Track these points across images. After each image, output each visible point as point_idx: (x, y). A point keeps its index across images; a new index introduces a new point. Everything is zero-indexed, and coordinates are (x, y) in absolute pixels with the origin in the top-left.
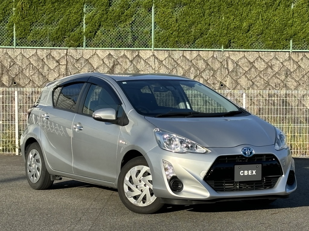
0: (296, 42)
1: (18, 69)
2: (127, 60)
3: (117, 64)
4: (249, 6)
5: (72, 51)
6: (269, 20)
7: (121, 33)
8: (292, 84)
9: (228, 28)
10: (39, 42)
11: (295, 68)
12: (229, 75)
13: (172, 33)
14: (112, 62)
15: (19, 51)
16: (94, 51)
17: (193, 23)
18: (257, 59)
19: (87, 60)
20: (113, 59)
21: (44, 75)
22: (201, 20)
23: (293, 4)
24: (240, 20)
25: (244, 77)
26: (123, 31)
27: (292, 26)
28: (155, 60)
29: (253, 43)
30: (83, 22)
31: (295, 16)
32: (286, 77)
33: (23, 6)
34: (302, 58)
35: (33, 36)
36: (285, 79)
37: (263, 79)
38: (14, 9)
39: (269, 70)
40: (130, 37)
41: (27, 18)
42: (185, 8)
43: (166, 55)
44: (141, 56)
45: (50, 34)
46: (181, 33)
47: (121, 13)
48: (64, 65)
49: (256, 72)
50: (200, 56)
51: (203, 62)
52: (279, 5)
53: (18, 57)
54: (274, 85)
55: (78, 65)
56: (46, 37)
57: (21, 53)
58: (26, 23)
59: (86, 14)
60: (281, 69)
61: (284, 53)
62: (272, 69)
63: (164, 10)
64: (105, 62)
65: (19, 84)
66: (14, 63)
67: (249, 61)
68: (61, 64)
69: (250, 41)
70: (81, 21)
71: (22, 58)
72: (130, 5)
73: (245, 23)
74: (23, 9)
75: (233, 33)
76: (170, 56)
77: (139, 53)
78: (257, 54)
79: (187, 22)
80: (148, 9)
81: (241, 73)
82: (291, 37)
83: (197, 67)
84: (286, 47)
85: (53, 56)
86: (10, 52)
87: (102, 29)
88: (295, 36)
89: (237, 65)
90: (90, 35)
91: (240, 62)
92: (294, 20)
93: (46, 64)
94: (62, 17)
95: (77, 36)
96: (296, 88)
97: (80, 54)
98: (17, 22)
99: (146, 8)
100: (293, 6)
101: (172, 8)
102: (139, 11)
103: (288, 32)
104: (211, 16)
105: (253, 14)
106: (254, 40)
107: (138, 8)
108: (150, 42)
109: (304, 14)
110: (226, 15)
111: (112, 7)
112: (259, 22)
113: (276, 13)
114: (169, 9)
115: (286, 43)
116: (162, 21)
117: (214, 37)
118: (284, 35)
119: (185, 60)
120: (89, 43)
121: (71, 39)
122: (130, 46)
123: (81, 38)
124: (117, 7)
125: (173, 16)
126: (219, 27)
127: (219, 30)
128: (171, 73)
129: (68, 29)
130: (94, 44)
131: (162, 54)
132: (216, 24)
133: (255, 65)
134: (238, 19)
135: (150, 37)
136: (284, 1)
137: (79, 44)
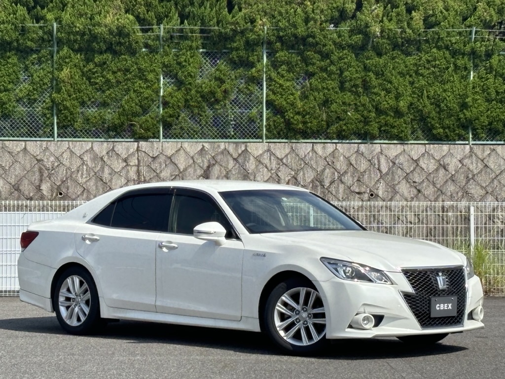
1: (65, 172)
2: (230, 158)
3: (214, 165)
6: (438, 97)
7: (216, 117)
10: (92, 132)
11: (480, 169)
12: (383, 179)
13: (293, 117)
14: (206, 160)
15: (65, 146)
16: (180, 144)
17: (325, 102)
18: (423, 155)
19: (170, 158)
20: (208, 157)
21: (104, 181)
23: (472, 73)
25: (404, 182)
26: (219, 114)
28: (270, 157)
30: (159, 100)
32: (467, 183)
33: (70, 77)
34: (490, 153)
35: (82, 123)
36: (465, 185)
41: (74, 96)
43: (287, 151)
44: (250, 151)
46: (307, 117)
48: (134, 166)
49: (422, 174)
50: (339, 152)
51: (342, 160)
52: (451, 75)
53: (64, 154)
54: (450, 194)
55: (156, 165)
58: (73, 103)
60: (458, 171)
61: (462, 146)
64: (195, 160)
65: (66, 195)
66: (59, 163)
67: (412, 159)
68: (129, 164)
70: (156, 99)
71: (71, 155)
72: (230, 74)
74: (70, 82)
76: (293, 151)
77: (246, 146)
78: (423, 148)
80: (257, 81)
81: (399, 176)
83: (335, 167)
84: (463, 137)
85: (117, 152)
89: (394, 163)
90: (169, 121)
91: (398, 160)
93: (107, 165)
94: (128, 94)
95: (150, 122)
97: (157, 148)
99: (254, 80)
100: (472, 76)
101: (293, 79)
102: (243, 85)
103: (465, 115)
104: (350, 91)
105: (413, 88)
106: (415, 128)
107: (242, 79)
108: (260, 130)
109: (489, 89)
110: (373, 90)
111: (202, 78)
112: (423, 100)
113: (447, 87)
114: (287, 80)
115: (463, 132)
116: (277, 99)
117: (356, 123)
118: (460, 119)
119: (316, 157)
120: (168, 132)
121: (141, 127)
122: (229, 136)
123: (156, 125)
124: (210, 78)
125: (294, 92)
126: (362, 108)
127: (363, 112)
128: (295, 176)
129: (137, 112)
130: (175, 134)
131: (281, 148)
132: (358, 104)
133: (420, 165)
134: (392, 95)
135: (259, 123)
136: (459, 69)
137: (153, 134)
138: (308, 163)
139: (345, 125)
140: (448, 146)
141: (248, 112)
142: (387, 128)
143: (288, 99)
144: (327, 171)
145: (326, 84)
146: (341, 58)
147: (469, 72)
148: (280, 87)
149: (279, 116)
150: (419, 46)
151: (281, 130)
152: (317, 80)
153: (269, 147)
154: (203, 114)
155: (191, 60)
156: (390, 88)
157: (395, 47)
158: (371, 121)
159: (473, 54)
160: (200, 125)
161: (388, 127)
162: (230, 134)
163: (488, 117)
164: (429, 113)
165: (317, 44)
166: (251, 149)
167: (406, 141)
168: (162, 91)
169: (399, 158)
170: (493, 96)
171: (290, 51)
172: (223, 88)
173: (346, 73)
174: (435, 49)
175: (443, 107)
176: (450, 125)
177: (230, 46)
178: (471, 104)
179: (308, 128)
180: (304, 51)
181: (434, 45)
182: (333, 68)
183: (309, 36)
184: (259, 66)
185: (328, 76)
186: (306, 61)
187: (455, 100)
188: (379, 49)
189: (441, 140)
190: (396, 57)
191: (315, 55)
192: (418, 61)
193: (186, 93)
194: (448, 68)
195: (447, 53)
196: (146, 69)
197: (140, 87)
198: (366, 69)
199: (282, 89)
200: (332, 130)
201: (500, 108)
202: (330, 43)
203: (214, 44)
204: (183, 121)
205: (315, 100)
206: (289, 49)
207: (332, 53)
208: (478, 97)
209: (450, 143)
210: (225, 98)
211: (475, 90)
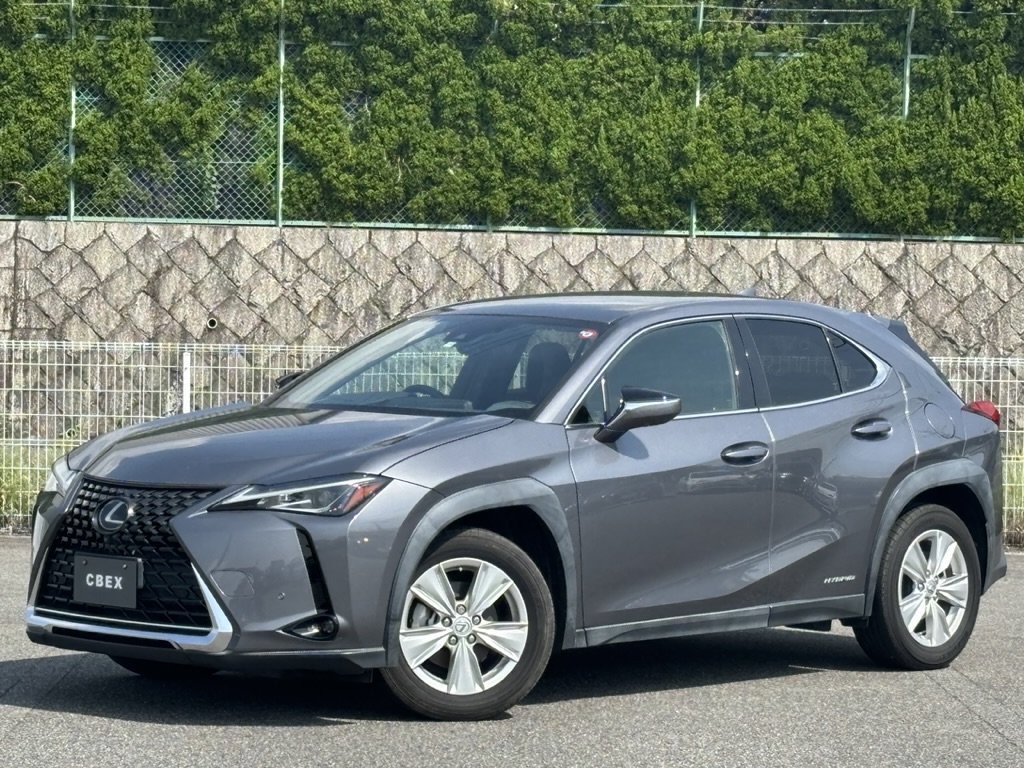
2: (202, 255)
3: (169, 268)
6: (629, 141)
7: (182, 173)
11: (703, 286)
14: (153, 260)
16: (101, 226)
17: (402, 146)
18: (590, 256)
19: (80, 254)
20: (157, 253)
26: (189, 167)
28: (283, 256)
30: (67, 138)
34: (724, 255)
43: (319, 243)
44: (242, 243)
46: (366, 177)
48: (6, 268)
50: (421, 247)
51: (428, 265)
55: (52, 268)
61: (671, 240)
64: (132, 260)
67: (567, 263)
69: (569, 204)
70: (62, 135)
76: (329, 246)
77: (235, 233)
78: (591, 241)
80: (266, 101)
83: (412, 277)
84: (678, 222)
88: (706, 190)
90: (87, 180)
91: (539, 266)
95: (49, 181)
97: (56, 234)
99: (260, 100)
100: (698, 99)
101: (339, 100)
102: (238, 110)
103: (682, 177)
104: (455, 127)
105: (579, 123)
106: (582, 202)
107: (236, 98)
108: (272, 201)
109: (731, 125)
110: (498, 125)
111: (156, 95)
112: (598, 146)
113: (646, 120)
114: (327, 102)
115: (678, 211)
116: (306, 140)
117: (464, 191)
118: (671, 186)
119: (376, 258)
120: (86, 202)
121: (30, 190)
122: (209, 213)
123: (60, 188)
124: (171, 96)
125: (340, 125)
126: (477, 160)
127: (478, 168)
128: (332, 294)
129: (22, 160)
130: (100, 206)
131: (307, 239)
132: (469, 151)
133: (583, 275)
134: (536, 135)
135: (270, 188)
136: (672, 85)
137: (56, 205)
138: (359, 268)
139: (442, 193)
140: (641, 238)
141: (248, 165)
142: (526, 202)
143: (329, 139)
144: (397, 284)
145: (405, 111)
146: (434, 60)
147: (693, 91)
148: (311, 116)
149: (310, 175)
150: (593, 38)
151: (314, 202)
152: (387, 102)
153: (282, 235)
154: (156, 167)
155: (132, 58)
156: (533, 121)
157: (543, 38)
158: (494, 187)
159: (700, 54)
160: (151, 189)
161: (528, 199)
162: (212, 208)
163: (728, 182)
164: (611, 172)
165: (387, 29)
166: (245, 239)
167: (565, 227)
168: (74, 119)
169: (542, 261)
170: (740, 140)
171: (334, 43)
172: (197, 115)
173: (445, 90)
174: (624, 44)
175: (638, 161)
176: (652, 196)
177: (209, 32)
178: (695, 155)
179: (367, 198)
180: (361, 43)
181: (621, 36)
182: (418, 79)
183: (368, 14)
184: (269, 74)
185: (408, 95)
186: (364, 65)
187: (662, 148)
188: (511, 42)
189: (633, 226)
190: (544, 58)
191: (383, 52)
192: (590, 67)
193: (121, 124)
194: (648, 83)
195: (648, 52)
196: (42, 75)
197: (29, 111)
198: (485, 82)
199: (316, 120)
200: (417, 203)
201: (753, 166)
202: (413, 28)
203: (179, 26)
204: (116, 181)
205: (382, 142)
206: (331, 41)
207: (417, 49)
208: (710, 142)
209: (652, 232)
210: (201, 135)
211: (704, 128)
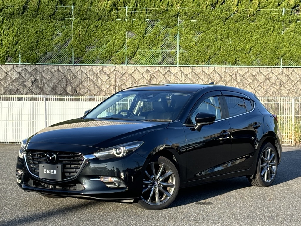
0: (285, 61)
1: (78, 81)
2: (161, 74)
3: (153, 77)
4: (250, 33)
5: (118, 67)
6: (266, 44)
7: (154, 53)
8: (284, 92)
9: (234, 50)
10: (92, 61)
11: (287, 80)
12: (238, 85)
13: (193, 54)
14: (149, 75)
15: (78, 68)
16: (136, 67)
17: (209, 46)
18: (258, 73)
19: (130, 74)
20: (150, 74)
21: (98, 86)
22: (214, 43)
23: (283, 32)
24: (244, 44)
25: (249, 86)
26: (155, 52)
27: (282, 48)
28: (181, 74)
29: (253, 61)
30: (125, 45)
31: (285, 41)
32: (280, 87)
33: (80, 33)
34: (292, 72)
35: (87, 56)
36: (279, 88)
37: (263, 88)
38: (73, 35)
39: (268, 81)
40: (160, 57)
41: (83, 43)
42: (202, 34)
43: (190, 71)
44: (171, 71)
45: (100, 55)
46: (200, 54)
47: (154, 38)
48: (113, 78)
49: (258, 83)
50: (216, 71)
51: (218, 76)
52: (273, 32)
53: (78, 72)
54: (272, 92)
55: (124, 78)
56: (97, 57)
57: (80, 69)
58: (82, 46)
59: (127, 39)
60: (276, 81)
61: (278, 68)
62: (270, 81)
63: (186, 36)
64: (144, 75)
65: (79, 93)
66: (75, 76)
67: (252, 75)
68: (110, 77)
69: (251, 60)
70: (124, 44)
71: (81, 73)
72: (161, 32)
73: (247, 46)
74: (80, 35)
75: (238, 53)
76: (193, 71)
77: (169, 68)
78: (258, 69)
79: (204, 45)
80: (175, 35)
81: (246, 84)
82: (282, 57)
83: (214, 79)
84: (278, 64)
85: (105, 71)
86: (72, 69)
87: (140, 50)
88: (285, 56)
89: (243, 77)
90: (130, 56)
91: (245, 76)
92: (284, 43)
93: (99, 78)
94: (109, 42)
95: (121, 56)
96: (288, 95)
97: (125, 69)
98: (76, 45)
101: (193, 35)
108: (176, 60)
111: (147, 34)
112: (258, 45)
116: (185, 45)
118: (276, 55)
119: (204, 74)
120: (130, 61)
122: (160, 63)
123: (123, 57)
127: (228, 51)
129: (114, 51)
130: (133, 62)
131: (187, 70)
133: (256, 78)
135: (175, 57)
137: (122, 62)
138: (200, 77)
139: (219, 57)
140: (271, 68)
141: (170, 51)
142: (240, 59)
143: (190, 44)
144: (210, 81)
145: (209, 37)
146: (217, 24)
148: (186, 38)
152: (205, 35)
153: (181, 69)
155: (141, 25)
156: (242, 39)
160: (146, 58)
163: (290, 54)
167: (249, 66)
171: (192, 20)
173: (219, 32)
175: (268, 48)
176: (271, 57)
177: (161, 17)
183: (201, 12)
184: (175, 28)
185: (210, 33)
186: (199, 25)
187: (274, 45)
189: (267, 65)
192: (256, 25)
193: (139, 41)
195: (270, 21)
196: (119, 29)
197: (116, 38)
207: (213, 21)
208: (286, 44)
